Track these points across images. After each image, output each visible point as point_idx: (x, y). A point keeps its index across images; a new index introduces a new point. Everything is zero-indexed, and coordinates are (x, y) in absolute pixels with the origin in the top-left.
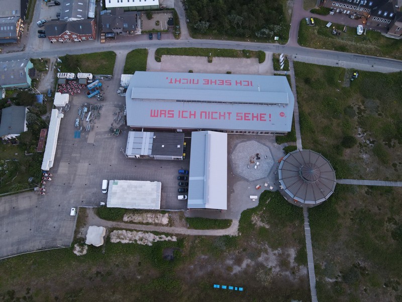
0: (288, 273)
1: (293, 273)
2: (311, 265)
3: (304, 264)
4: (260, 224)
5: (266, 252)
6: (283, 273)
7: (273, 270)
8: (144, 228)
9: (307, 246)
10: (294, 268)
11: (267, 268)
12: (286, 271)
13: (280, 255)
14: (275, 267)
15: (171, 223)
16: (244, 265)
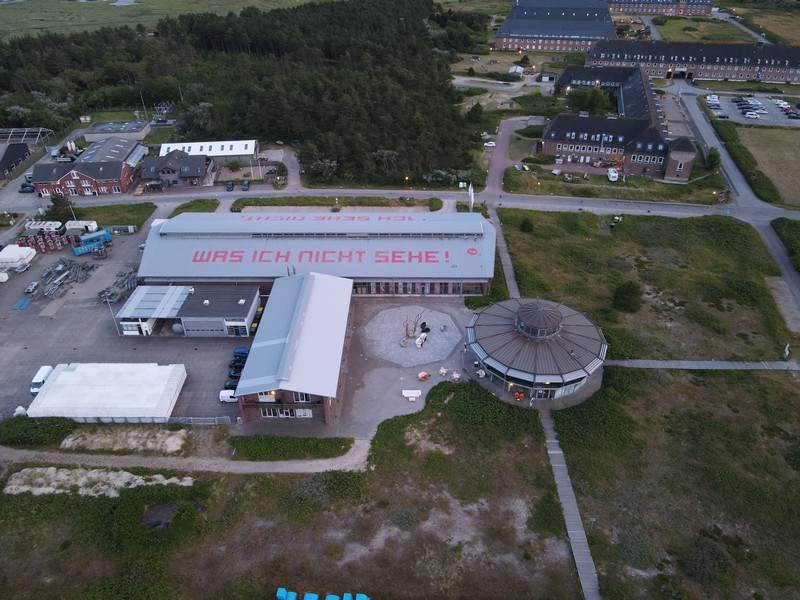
0: (510, 558)
1: (527, 557)
2: (577, 534)
3: (556, 533)
4: (426, 445)
5: (444, 506)
6: (497, 559)
7: (466, 550)
8: (109, 460)
9: (560, 490)
10: (529, 543)
11: (446, 546)
12: (507, 551)
13: (484, 514)
14: (469, 544)
15: (188, 449)
16: (379, 541)
